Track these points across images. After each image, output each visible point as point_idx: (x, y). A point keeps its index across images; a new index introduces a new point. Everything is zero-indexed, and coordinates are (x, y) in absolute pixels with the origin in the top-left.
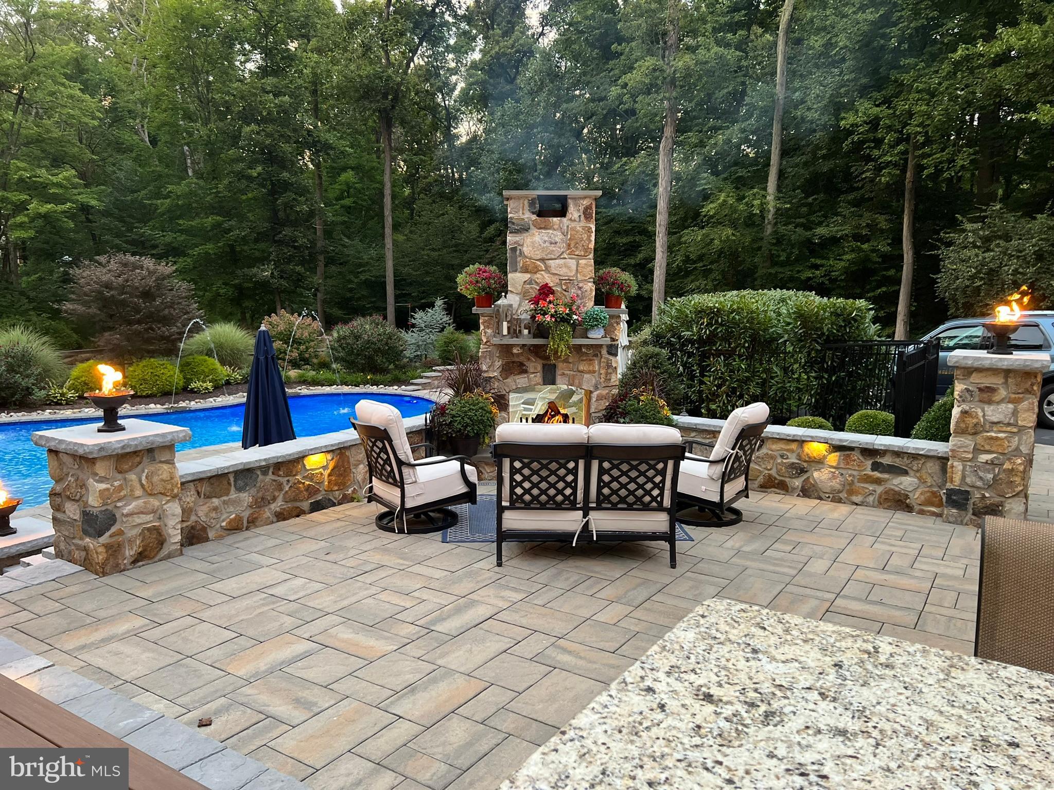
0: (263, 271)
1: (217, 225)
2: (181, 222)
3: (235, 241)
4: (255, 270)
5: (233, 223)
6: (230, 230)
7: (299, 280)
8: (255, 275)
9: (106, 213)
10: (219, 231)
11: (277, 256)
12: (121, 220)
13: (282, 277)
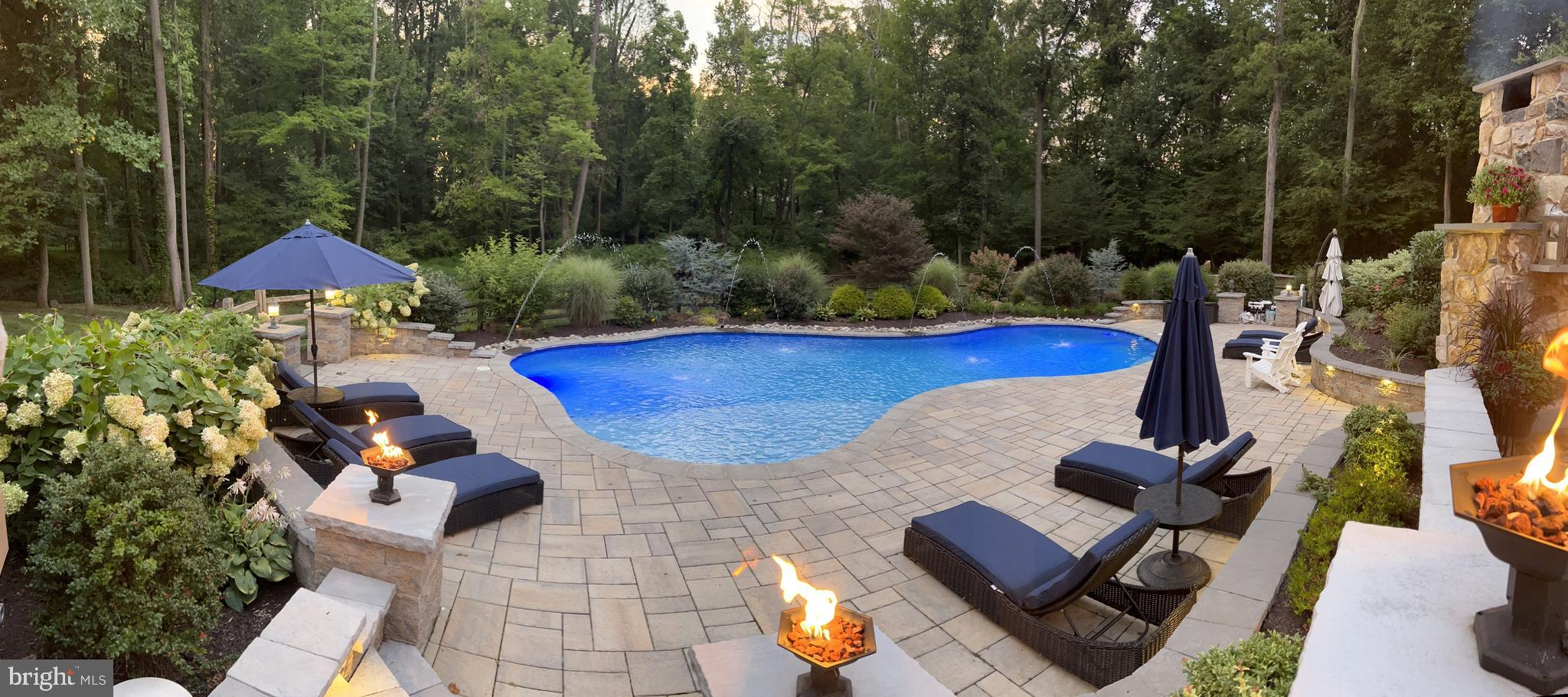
0: (953, 216)
1: (922, 180)
2: (899, 177)
3: (935, 192)
4: (946, 216)
5: (933, 177)
6: (931, 183)
7: (977, 225)
8: (947, 220)
9: (851, 172)
10: (925, 183)
11: (962, 205)
12: (859, 177)
13: (965, 222)
